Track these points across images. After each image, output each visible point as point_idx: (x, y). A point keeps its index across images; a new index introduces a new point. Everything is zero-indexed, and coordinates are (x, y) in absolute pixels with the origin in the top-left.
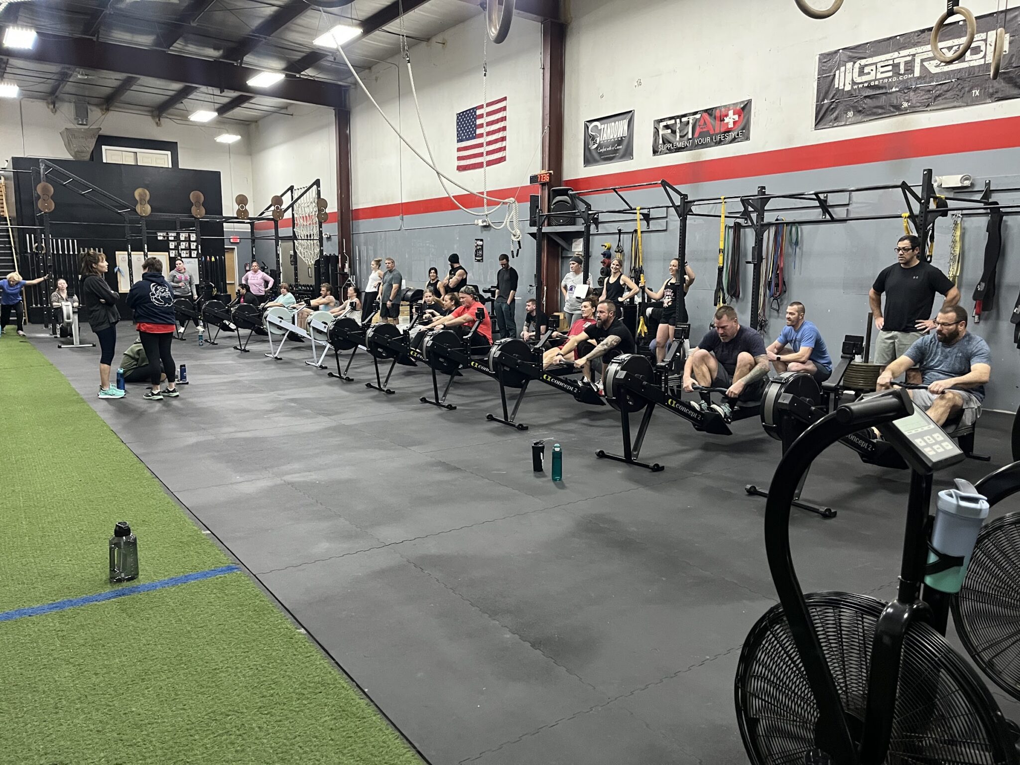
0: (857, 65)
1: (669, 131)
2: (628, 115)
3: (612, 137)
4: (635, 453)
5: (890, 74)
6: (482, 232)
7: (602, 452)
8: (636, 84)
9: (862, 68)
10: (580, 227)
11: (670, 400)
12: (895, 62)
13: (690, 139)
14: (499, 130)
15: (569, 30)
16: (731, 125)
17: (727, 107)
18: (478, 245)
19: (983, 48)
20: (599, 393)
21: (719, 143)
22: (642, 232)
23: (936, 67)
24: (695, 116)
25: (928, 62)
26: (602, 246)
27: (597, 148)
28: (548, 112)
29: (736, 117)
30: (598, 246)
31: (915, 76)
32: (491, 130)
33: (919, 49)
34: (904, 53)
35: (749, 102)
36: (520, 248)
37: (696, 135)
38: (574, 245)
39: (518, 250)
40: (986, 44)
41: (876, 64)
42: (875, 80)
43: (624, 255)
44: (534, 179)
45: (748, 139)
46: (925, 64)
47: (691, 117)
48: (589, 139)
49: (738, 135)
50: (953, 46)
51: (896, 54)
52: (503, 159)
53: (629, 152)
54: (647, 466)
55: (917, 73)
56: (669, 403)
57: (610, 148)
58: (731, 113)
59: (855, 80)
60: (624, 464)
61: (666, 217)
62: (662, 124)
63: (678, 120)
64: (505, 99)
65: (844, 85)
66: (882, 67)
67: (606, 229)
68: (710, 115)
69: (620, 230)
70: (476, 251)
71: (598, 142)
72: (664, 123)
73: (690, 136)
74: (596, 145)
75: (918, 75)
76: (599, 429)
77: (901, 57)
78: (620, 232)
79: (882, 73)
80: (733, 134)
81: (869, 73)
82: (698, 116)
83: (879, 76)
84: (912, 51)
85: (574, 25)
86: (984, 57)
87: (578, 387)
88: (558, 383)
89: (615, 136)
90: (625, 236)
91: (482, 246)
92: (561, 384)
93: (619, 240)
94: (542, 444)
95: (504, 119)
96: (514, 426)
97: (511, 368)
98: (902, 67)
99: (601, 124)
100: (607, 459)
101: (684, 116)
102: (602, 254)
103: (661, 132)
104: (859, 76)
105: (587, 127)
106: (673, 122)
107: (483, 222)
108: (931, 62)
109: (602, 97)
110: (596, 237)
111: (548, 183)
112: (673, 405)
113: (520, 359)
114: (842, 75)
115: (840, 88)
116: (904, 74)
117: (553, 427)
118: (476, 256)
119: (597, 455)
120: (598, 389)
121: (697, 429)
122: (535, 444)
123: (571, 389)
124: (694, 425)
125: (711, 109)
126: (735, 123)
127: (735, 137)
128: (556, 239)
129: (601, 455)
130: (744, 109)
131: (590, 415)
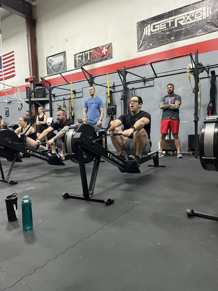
0: (152, 25)
1: (80, 58)
2: (64, 53)
3: (58, 63)
4: (91, 192)
5: (165, 27)
6: (8, 105)
7: (67, 194)
8: (66, 41)
9: (154, 26)
10: (47, 99)
11: (109, 154)
12: (167, 22)
13: (89, 60)
14: (11, 64)
15: (37, 23)
16: (105, 53)
17: (103, 47)
18: (6, 110)
19: (201, 13)
20: (61, 158)
21: (101, 61)
22: (73, 98)
23: (183, 22)
24: (90, 51)
25: (180, 21)
26: (58, 105)
27: (52, 67)
28: (31, 53)
29: (106, 50)
30: (55, 106)
31: (175, 27)
32: (8, 64)
33: (176, 17)
34: (170, 19)
35: (111, 43)
36: (22, 106)
37: (91, 59)
38: (46, 106)
39: (21, 108)
40: (202, 12)
41: (159, 24)
42: (159, 30)
43: (66, 108)
44: (27, 80)
45: (112, 58)
46: (179, 22)
47: (89, 52)
48: (49, 64)
49: (108, 57)
50: (189, 14)
51: (167, 19)
52: (14, 76)
53: (65, 68)
54: (102, 201)
55: (176, 26)
56: (109, 156)
57: (57, 67)
58: (104, 48)
59: (152, 31)
60: (83, 201)
61: (82, 92)
62: (77, 56)
63: (84, 54)
64: (13, 52)
65: (148, 33)
66: (162, 25)
67: (58, 98)
68: (96, 50)
69: (64, 98)
70: (6, 113)
71: (52, 65)
72: (78, 55)
73: (89, 59)
74: (52, 66)
75: (177, 26)
76: (63, 178)
77: (169, 20)
78: (64, 99)
79: (162, 27)
80: (106, 57)
81: (157, 28)
82: (91, 51)
83: (161, 28)
84: (173, 17)
85: (39, 21)
86: (202, 17)
87: (49, 156)
88: (37, 154)
89: (59, 62)
90: (66, 101)
91: (8, 110)
92: (39, 155)
93: (64, 102)
94: (15, 196)
95: (13, 59)
96: (7, 182)
97: (5, 147)
98: (170, 24)
99: (53, 58)
100: (71, 199)
101: (86, 51)
102: (58, 108)
103: (77, 59)
104: (153, 29)
105: (47, 60)
106: (82, 54)
107: (7, 100)
108: (181, 21)
109: (52, 47)
110: (55, 102)
111: (33, 81)
112: (111, 157)
113: (10, 141)
114: (147, 30)
115: (146, 35)
116: (171, 27)
117: (35, 180)
118: (6, 114)
119: (63, 197)
120: (60, 157)
121: (122, 172)
122: (8, 197)
123: (45, 157)
124: (120, 169)
125: (96, 48)
126: (106, 52)
127: (107, 58)
128: (38, 104)
129: (67, 196)
130: (109, 47)
131: (57, 171)
